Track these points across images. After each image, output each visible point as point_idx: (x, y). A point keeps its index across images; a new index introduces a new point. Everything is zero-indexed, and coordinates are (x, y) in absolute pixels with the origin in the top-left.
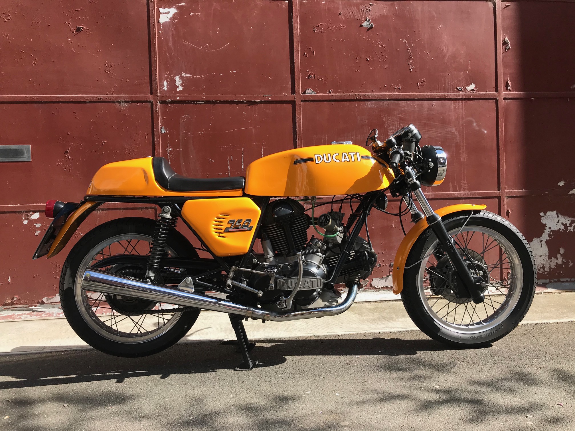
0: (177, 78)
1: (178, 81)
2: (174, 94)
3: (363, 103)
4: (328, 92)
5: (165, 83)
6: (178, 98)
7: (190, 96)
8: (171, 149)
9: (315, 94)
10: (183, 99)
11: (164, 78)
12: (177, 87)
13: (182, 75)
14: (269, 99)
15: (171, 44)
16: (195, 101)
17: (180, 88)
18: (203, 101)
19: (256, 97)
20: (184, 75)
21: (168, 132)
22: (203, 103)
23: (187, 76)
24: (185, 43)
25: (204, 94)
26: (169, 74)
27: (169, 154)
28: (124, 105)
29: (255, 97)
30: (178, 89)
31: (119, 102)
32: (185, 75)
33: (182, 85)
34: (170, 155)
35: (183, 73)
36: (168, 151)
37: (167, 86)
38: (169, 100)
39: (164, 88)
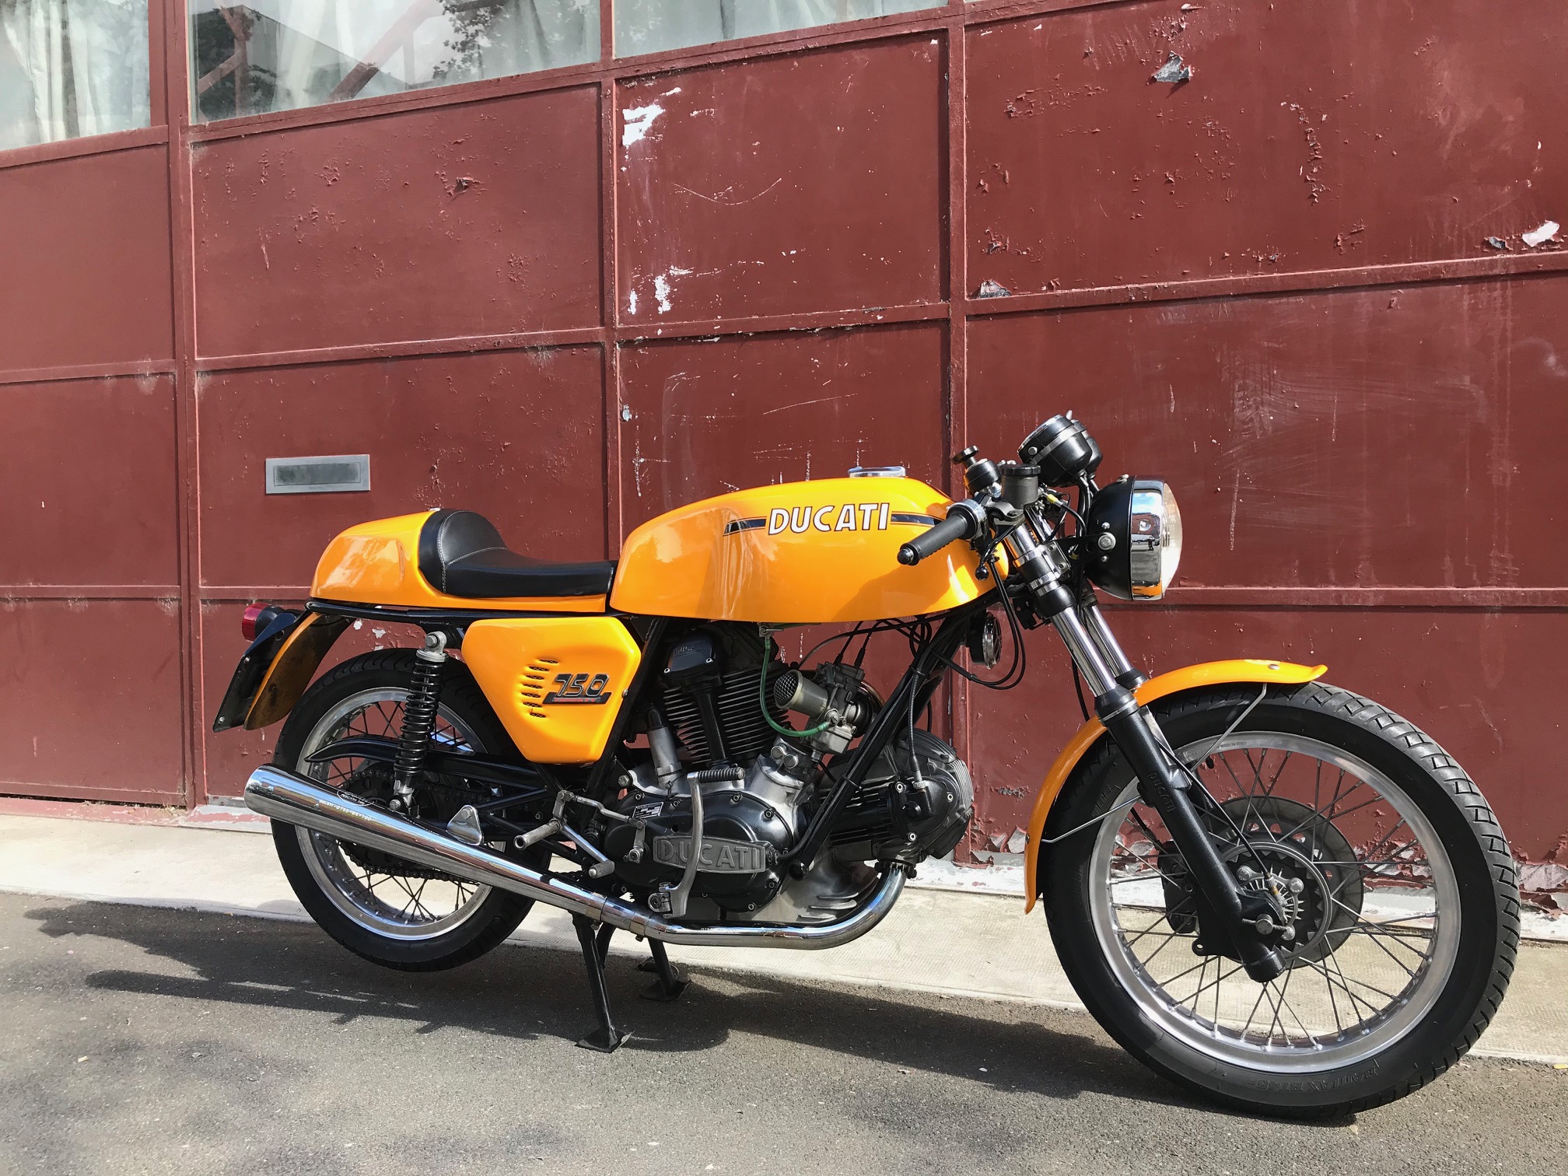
0: (659, 282)
1: (662, 289)
2: (650, 322)
3: (1150, 311)
4: (1045, 288)
5: (633, 297)
6: (660, 332)
7: (686, 325)
8: (642, 460)
9: (1006, 296)
10: (671, 333)
11: (630, 284)
12: (659, 304)
13: (671, 272)
14: (879, 318)
15: (646, 196)
16: (697, 337)
17: (666, 307)
18: (717, 336)
19: (846, 314)
20: (675, 271)
21: (637, 417)
22: (716, 340)
23: (681, 273)
24: (679, 189)
25: (719, 317)
26: (643, 273)
27: (637, 473)
28: (546, 355)
29: (842, 315)
30: (660, 309)
31: (535, 349)
32: (676, 273)
33: (669, 297)
34: (640, 474)
35: (672, 267)
36: (637, 465)
37: (636, 302)
38: (641, 337)
39: (629, 310)
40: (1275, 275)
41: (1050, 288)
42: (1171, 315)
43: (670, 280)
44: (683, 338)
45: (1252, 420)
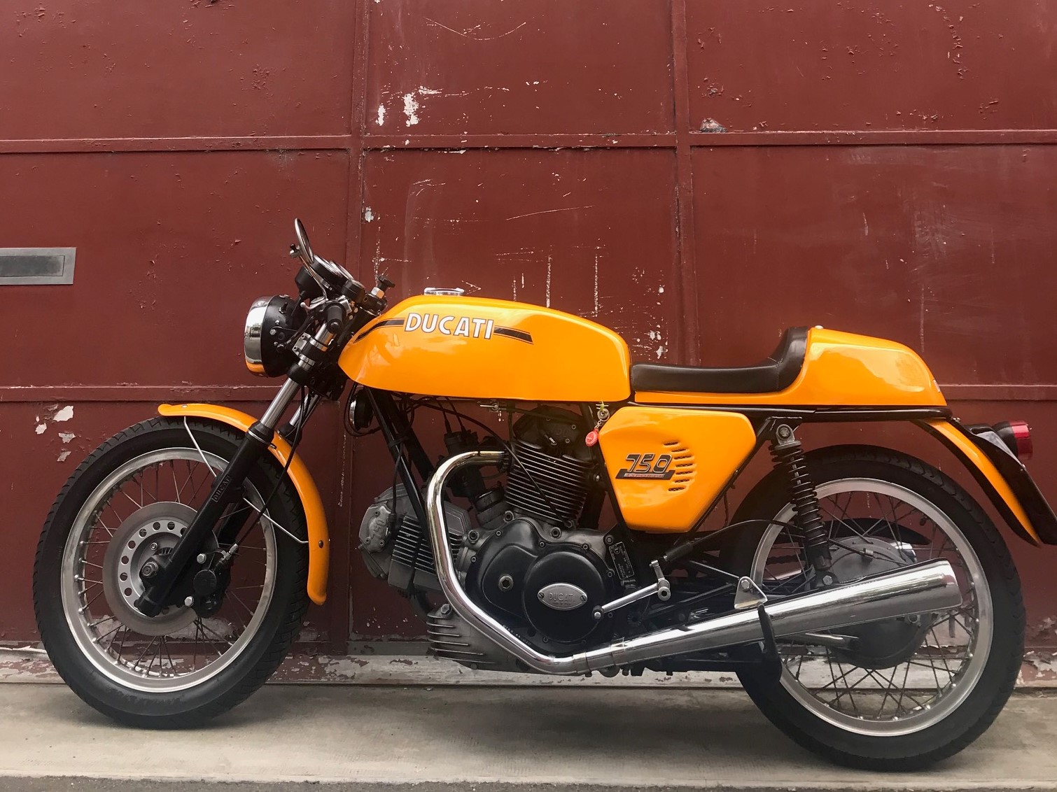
0: (408, 99)
1: (410, 105)
2: (398, 133)
4: (755, 128)
5: (381, 111)
6: (407, 142)
7: (434, 139)
8: (382, 260)
9: (724, 133)
10: (418, 144)
11: (379, 99)
12: (408, 118)
13: (420, 91)
14: (615, 142)
15: (398, 26)
16: (444, 149)
17: (414, 120)
18: (463, 149)
20: (423, 91)
21: (378, 219)
22: (462, 152)
23: (430, 93)
24: (430, 22)
25: (466, 133)
27: (377, 272)
28: (288, 158)
30: (408, 122)
31: (276, 152)
32: (425, 93)
33: (417, 113)
34: (379, 273)
35: (421, 87)
36: (377, 263)
37: (384, 115)
38: (388, 146)
39: (377, 121)
40: (937, 131)
41: (761, 128)
42: (860, 157)
43: (418, 98)
44: (430, 149)
45: (930, 244)
